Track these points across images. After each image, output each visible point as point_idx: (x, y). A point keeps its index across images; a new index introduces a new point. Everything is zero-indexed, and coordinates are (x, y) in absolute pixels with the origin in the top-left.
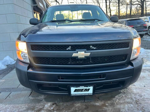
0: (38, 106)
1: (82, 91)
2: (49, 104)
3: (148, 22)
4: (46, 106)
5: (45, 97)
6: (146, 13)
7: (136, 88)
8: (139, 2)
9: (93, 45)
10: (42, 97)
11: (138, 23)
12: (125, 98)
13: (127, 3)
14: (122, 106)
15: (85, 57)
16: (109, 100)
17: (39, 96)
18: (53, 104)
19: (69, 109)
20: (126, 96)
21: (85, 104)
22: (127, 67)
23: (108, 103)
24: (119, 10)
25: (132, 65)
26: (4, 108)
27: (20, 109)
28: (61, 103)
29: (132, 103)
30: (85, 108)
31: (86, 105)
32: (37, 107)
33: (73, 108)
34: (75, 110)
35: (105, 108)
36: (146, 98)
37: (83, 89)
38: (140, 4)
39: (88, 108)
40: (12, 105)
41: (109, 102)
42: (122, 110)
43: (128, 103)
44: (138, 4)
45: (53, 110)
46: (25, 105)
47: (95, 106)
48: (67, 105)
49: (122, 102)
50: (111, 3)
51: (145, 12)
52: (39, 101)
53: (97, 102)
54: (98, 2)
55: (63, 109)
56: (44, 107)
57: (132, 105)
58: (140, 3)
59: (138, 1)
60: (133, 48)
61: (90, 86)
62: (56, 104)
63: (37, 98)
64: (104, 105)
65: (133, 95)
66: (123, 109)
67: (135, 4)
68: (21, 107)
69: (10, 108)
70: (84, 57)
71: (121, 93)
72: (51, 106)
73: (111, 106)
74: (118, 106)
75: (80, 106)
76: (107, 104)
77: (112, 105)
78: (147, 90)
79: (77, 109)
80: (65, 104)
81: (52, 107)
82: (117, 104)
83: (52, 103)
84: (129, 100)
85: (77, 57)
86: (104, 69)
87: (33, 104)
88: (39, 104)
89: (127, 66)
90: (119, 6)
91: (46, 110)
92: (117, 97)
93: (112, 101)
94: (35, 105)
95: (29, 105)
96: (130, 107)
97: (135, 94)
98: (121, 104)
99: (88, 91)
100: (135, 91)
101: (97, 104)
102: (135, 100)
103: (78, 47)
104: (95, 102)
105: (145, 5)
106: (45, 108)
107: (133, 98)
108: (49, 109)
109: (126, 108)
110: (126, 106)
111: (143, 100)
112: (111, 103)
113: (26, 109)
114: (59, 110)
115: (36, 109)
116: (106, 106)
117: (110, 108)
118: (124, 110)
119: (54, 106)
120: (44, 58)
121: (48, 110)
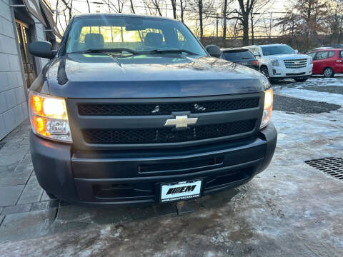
0: (86, 235)
1: (181, 191)
2: (108, 228)
3: (260, 56)
4: (103, 231)
5: (93, 216)
6: (253, 37)
7: (262, 182)
8: (239, 13)
9: (201, 104)
10: (87, 217)
11: (243, 58)
12: (248, 199)
13: (217, 14)
14: (247, 213)
15: (188, 125)
16: (222, 206)
17: (80, 216)
18: (117, 227)
19: (154, 232)
20: (249, 197)
21: (179, 218)
22: (253, 142)
23: (221, 212)
24: (202, 28)
25: (263, 137)
26: (5, 249)
27: (45, 245)
28: (133, 224)
29: (261, 207)
30: (182, 226)
31: (183, 221)
32: (84, 238)
33: (160, 229)
34: (164, 231)
35: (218, 220)
36: (282, 196)
37: (183, 188)
38: (240, 19)
39: (187, 225)
40: (21, 242)
41: (223, 210)
42: (248, 220)
43: (255, 206)
44: (238, 18)
45: (120, 237)
46: (52, 236)
47: (201, 219)
48: (146, 225)
49: (244, 206)
50: (185, 12)
51: (250, 35)
52: (84, 225)
53: (201, 213)
54: (158, 6)
55: (140, 232)
56: (99, 235)
57: (262, 210)
58: (240, 16)
59: (237, 12)
60: (265, 108)
61: (196, 181)
62: (122, 226)
63: (75, 220)
64: (215, 216)
65: (260, 193)
66: (250, 217)
67: (230, 16)
68: (46, 241)
69: (18, 247)
70: (186, 126)
71: (238, 192)
72: (113, 231)
73: (227, 215)
74: (241, 215)
75: (171, 222)
76: (220, 214)
77: (230, 213)
78: (280, 183)
79: (168, 230)
80: (141, 224)
81: (117, 232)
82: (238, 211)
83: (113, 225)
84: (256, 202)
85: (175, 126)
86: (212, 148)
87: (72, 233)
88: (87, 231)
89: (254, 140)
90: (201, 20)
91: (106, 239)
92: (233, 199)
93: (227, 207)
94: (77, 234)
95: (64, 235)
96: (260, 212)
97: (264, 191)
98: (244, 209)
99: (192, 190)
100: (262, 186)
101: (203, 216)
102: (265, 200)
103: (174, 108)
104: (197, 213)
105: (250, 21)
106: (101, 236)
107: (262, 198)
108: (112, 236)
109: (254, 216)
110: (253, 211)
111: (278, 199)
112: (226, 212)
113: (60, 244)
114: (133, 235)
115: (83, 241)
116: (219, 217)
117: (228, 220)
118: (251, 219)
119: (120, 230)
120: (98, 130)
121: (109, 238)
